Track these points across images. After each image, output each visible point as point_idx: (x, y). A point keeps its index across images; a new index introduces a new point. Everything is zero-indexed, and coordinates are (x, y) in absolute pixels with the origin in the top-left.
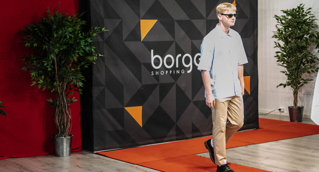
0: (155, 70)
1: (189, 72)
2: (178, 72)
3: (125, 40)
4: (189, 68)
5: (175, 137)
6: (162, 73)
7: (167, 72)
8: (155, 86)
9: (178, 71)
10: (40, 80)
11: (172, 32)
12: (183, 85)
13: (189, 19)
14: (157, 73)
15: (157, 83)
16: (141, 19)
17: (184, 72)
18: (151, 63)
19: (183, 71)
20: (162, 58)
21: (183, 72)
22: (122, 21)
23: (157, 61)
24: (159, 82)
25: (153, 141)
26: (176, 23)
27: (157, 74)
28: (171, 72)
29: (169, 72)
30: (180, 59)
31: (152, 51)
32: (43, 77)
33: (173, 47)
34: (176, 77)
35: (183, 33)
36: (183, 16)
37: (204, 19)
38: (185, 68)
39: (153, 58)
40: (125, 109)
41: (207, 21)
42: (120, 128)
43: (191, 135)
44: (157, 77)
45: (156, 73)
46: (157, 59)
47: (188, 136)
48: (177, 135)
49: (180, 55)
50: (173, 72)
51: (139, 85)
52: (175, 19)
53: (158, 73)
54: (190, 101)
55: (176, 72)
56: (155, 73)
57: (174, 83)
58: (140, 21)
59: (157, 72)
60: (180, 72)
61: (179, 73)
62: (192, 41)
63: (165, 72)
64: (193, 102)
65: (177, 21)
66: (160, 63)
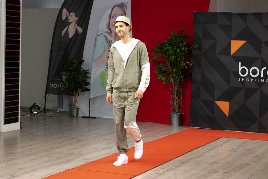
0: (241, 77)
3: (218, 54)
5: (257, 130)
6: (248, 80)
7: (252, 80)
8: (241, 89)
9: (263, 80)
10: (160, 76)
12: (266, 91)
15: (242, 86)
16: (231, 40)
18: (238, 72)
20: (248, 69)
21: (267, 81)
22: (216, 41)
24: (244, 86)
25: (237, 129)
26: (263, 44)
28: (256, 80)
29: (254, 80)
30: (265, 71)
31: (240, 63)
32: (162, 74)
33: (259, 61)
34: (260, 84)
40: (216, 103)
42: (210, 114)
44: (243, 83)
46: (244, 69)
48: (259, 128)
49: (265, 68)
51: (227, 87)
52: (262, 41)
53: (244, 80)
55: (260, 80)
56: (241, 79)
57: (258, 89)
58: (231, 42)
59: (243, 79)
60: (265, 81)
61: (263, 81)
63: (250, 80)
65: (265, 42)
66: (246, 72)
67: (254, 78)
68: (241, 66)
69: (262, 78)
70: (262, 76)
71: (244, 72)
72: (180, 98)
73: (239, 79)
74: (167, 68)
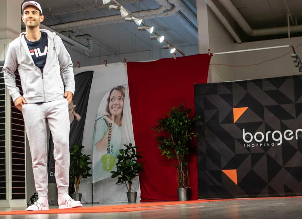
0: (246, 144)
1: (279, 144)
2: (268, 145)
3: (221, 123)
5: (268, 195)
6: (253, 145)
7: (257, 145)
8: (247, 155)
11: (262, 116)
12: (273, 155)
13: (277, 104)
14: (248, 146)
15: (248, 152)
16: (233, 107)
17: (274, 145)
18: (243, 138)
20: (252, 134)
22: (218, 111)
23: (248, 137)
24: (250, 152)
25: (248, 196)
26: (264, 107)
27: (249, 146)
28: (261, 144)
29: (259, 145)
30: (270, 135)
31: (244, 130)
32: (166, 150)
34: (266, 148)
35: (271, 115)
36: (272, 102)
37: (293, 103)
38: (274, 142)
39: (244, 135)
40: (223, 172)
41: (296, 104)
42: (219, 184)
43: (284, 194)
44: (248, 149)
47: (281, 195)
48: (269, 193)
49: (269, 132)
50: (263, 145)
51: (233, 154)
52: (264, 105)
53: (249, 145)
54: (281, 168)
55: (266, 145)
56: (246, 146)
57: (264, 153)
58: (233, 109)
59: (248, 145)
60: (270, 145)
62: (282, 121)
63: (256, 145)
64: (284, 168)
66: (251, 138)
67: (259, 143)
68: (245, 133)
69: (268, 142)
70: (267, 140)
71: (248, 138)
72: (186, 172)
73: (244, 145)
74: (171, 143)
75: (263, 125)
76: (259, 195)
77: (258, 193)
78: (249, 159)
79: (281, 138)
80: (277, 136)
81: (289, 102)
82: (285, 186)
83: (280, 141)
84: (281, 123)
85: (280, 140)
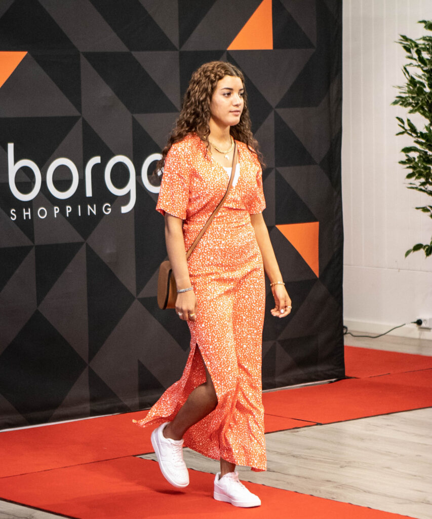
0: (20, 205)
1: (125, 209)
2: (92, 210)
4: (126, 199)
5: (88, 406)
6: (42, 213)
7: (56, 210)
8: (22, 252)
9: (93, 208)
11: (72, 90)
12: (106, 249)
13: (124, 49)
14: (27, 213)
15: (26, 242)
17: (110, 209)
18: (8, 184)
19: (107, 207)
20: (41, 167)
21: (107, 211)
23: (25, 179)
24: (33, 240)
25: (19, 417)
26: (84, 62)
27: (27, 216)
28: (69, 209)
29: (63, 211)
30: (98, 171)
31: (11, 147)
33: (75, 134)
34: (85, 225)
35: (106, 92)
36: (108, 41)
37: (173, 48)
38: (112, 198)
39: (13, 169)
41: (183, 55)
43: (137, 401)
44: (26, 226)
45: (25, 213)
46: (26, 170)
47: (128, 403)
48: (93, 400)
49: (96, 160)
50: (75, 210)
52: (81, 50)
53: (29, 213)
54: (130, 299)
55: (84, 210)
56: (19, 214)
57: (79, 245)
59: (27, 211)
60: (99, 210)
61: (95, 212)
62: (136, 116)
63: (51, 212)
64: (139, 299)
65: (89, 56)
66: (34, 183)
67: (62, 203)
68: (16, 161)
69: (91, 201)
70: (89, 193)
71: (25, 181)
75: (77, 129)
76: (58, 412)
77: (55, 406)
78: (27, 268)
79: (131, 186)
80: (120, 174)
81: (163, 44)
82: (142, 368)
83: (128, 195)
84: (135, 123)
85: (129, 193)
